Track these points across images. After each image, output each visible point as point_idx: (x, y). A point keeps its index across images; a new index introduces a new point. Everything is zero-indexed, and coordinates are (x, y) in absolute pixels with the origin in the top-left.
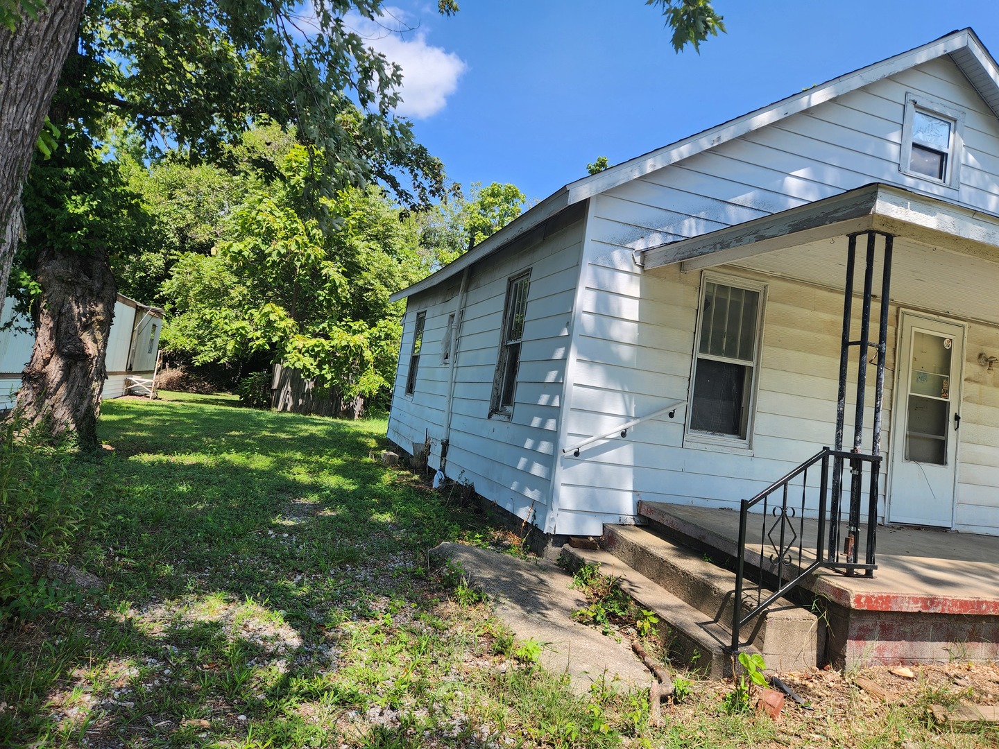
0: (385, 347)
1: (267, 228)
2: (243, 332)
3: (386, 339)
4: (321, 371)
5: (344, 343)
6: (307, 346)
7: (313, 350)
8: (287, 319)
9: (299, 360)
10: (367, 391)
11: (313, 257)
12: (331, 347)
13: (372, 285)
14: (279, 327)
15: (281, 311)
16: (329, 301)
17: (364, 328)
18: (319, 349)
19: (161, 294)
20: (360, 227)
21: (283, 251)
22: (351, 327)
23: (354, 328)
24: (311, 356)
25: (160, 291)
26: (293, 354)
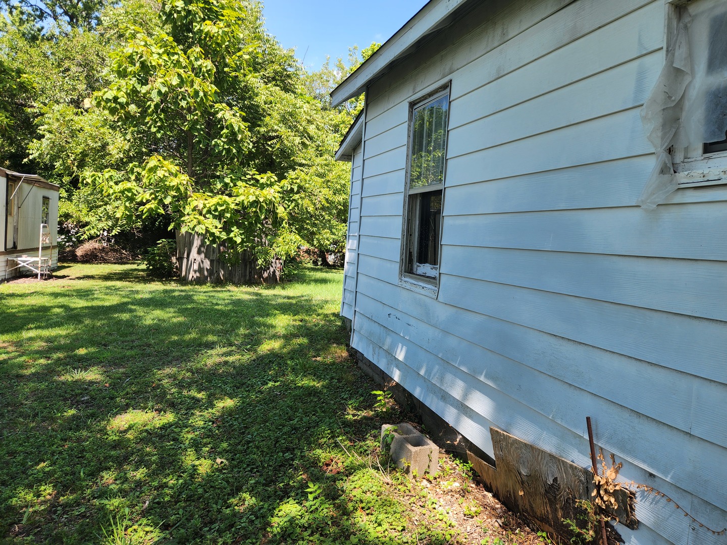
0: (300, 201)
1: (142, 63)
2: (130, 195)
3: (298, 192)
4: (228, 234)
5: (252, 198)
6: (208, 206)
7: (216, 210)
8: (180, 175)
9: (199, 223)
10: (283, 253)
11: (201, 94)
12: (237, 204)
13: (276, 131)
14: (172, 184)
15: (171, 166)
16: (229, 151)
17: (273, 180)
18: (223, 208)
19: (31, 157)
20: (255, 66)
21: (164, 90)
22: (257, 181)
23: (261, 181)
24: (215, 217)
25: (29, 154)
26: (192, 217)
